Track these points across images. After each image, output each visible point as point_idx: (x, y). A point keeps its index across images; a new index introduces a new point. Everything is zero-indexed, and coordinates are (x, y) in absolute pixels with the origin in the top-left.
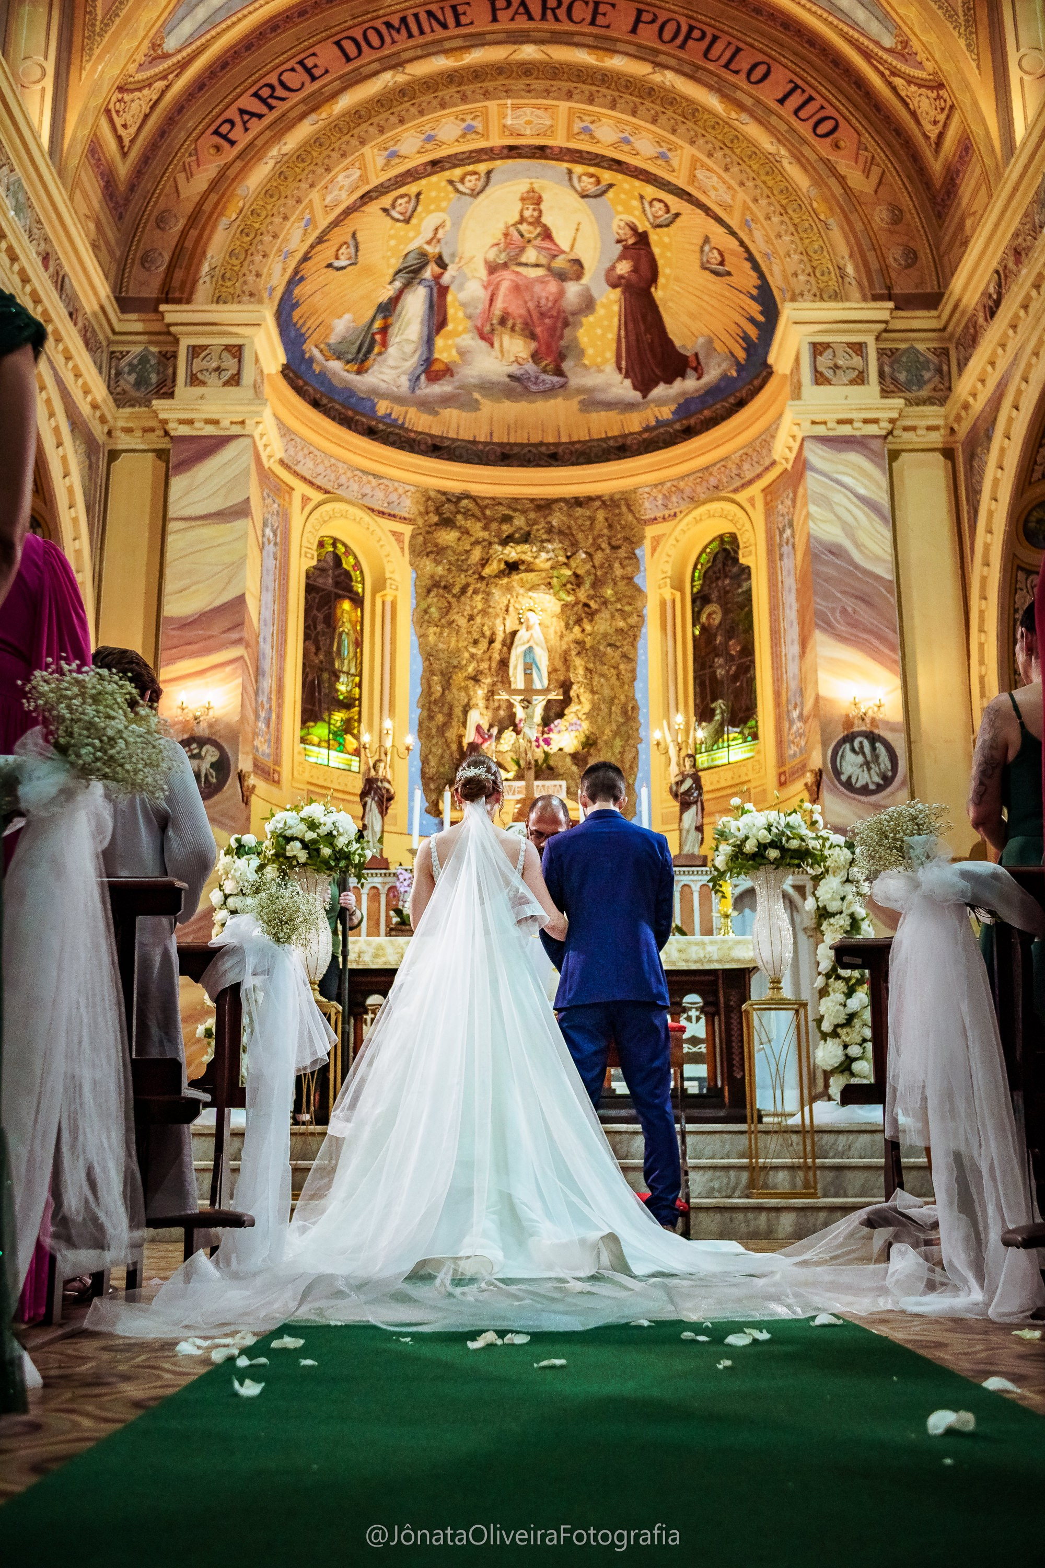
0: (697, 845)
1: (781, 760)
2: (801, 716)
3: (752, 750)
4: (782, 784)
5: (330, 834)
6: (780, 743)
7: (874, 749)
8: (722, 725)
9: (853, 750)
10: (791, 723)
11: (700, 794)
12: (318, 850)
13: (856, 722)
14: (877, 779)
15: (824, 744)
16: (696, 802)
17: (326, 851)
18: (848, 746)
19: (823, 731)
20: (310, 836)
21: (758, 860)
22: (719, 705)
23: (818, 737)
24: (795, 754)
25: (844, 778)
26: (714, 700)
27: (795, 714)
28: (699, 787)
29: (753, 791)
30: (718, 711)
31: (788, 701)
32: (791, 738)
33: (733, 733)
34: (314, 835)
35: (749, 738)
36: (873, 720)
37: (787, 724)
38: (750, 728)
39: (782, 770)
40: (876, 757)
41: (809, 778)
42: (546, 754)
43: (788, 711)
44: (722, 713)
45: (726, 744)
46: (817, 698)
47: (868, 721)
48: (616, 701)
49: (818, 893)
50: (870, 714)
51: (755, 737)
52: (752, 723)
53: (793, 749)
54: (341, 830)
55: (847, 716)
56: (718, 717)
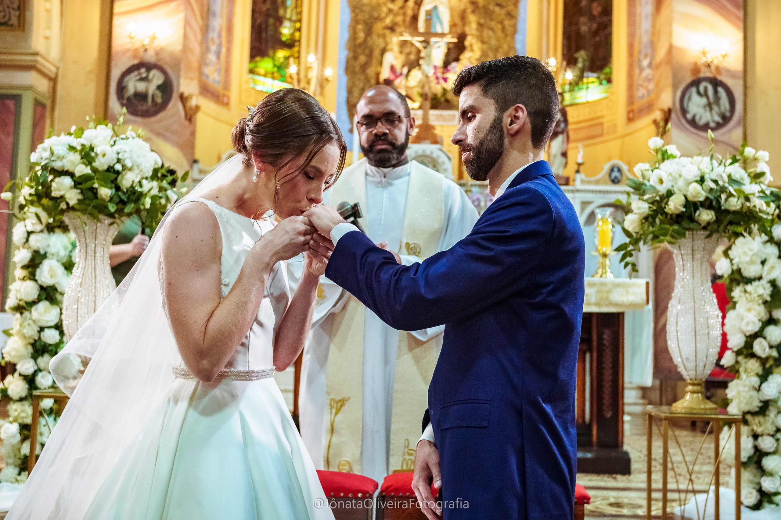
0: (561, 168)
1: (631, 99)
2: (650, 65)
3: (607, 92)
4: (630, 120)
5: (110, 169)
6: (631, 87)
7: (716, 92)
8: (582, 71)
9: (699, 93)
10: (641, 70)
11: (566, 126)
12: (94, 192)
13: (703, 69)
14: (718, 119)
15: (675, 87)
16: (562, 132)
17: (105, 192)
18: (694, 90)
19: (675, 75)
20: (82, 170)
21: (685, 224)
22: (582, 56)
23: (670, 81)
24: (643, 96)
25: (689, 116)
26: (577, 50)
27: (645, 63)
28: (566, 121)
29: (606, 125)
30: (580, 60)
31: (640, 52)
32: (640, 82)
33: (591, 78)
34: (88, 170)
35: (604, 82)
36: (717, 68)
37: (637, 71)
38: (606, 74)
39: (631, 108)
40: (717, 99)
41: (658, 115)
42: (445, 91)
43: (639, 61)
44: (584, 61)
45: (585, 86)
46: (671, 48)
47: (713, 68)
48: (500, 50)
49: (730, 252)
50: (716, 62)
51: (609, 81)
52: (607, 70)
53: (641, 92)
54: (129, 164)
55: (696, 64)
56: (580, 65)
